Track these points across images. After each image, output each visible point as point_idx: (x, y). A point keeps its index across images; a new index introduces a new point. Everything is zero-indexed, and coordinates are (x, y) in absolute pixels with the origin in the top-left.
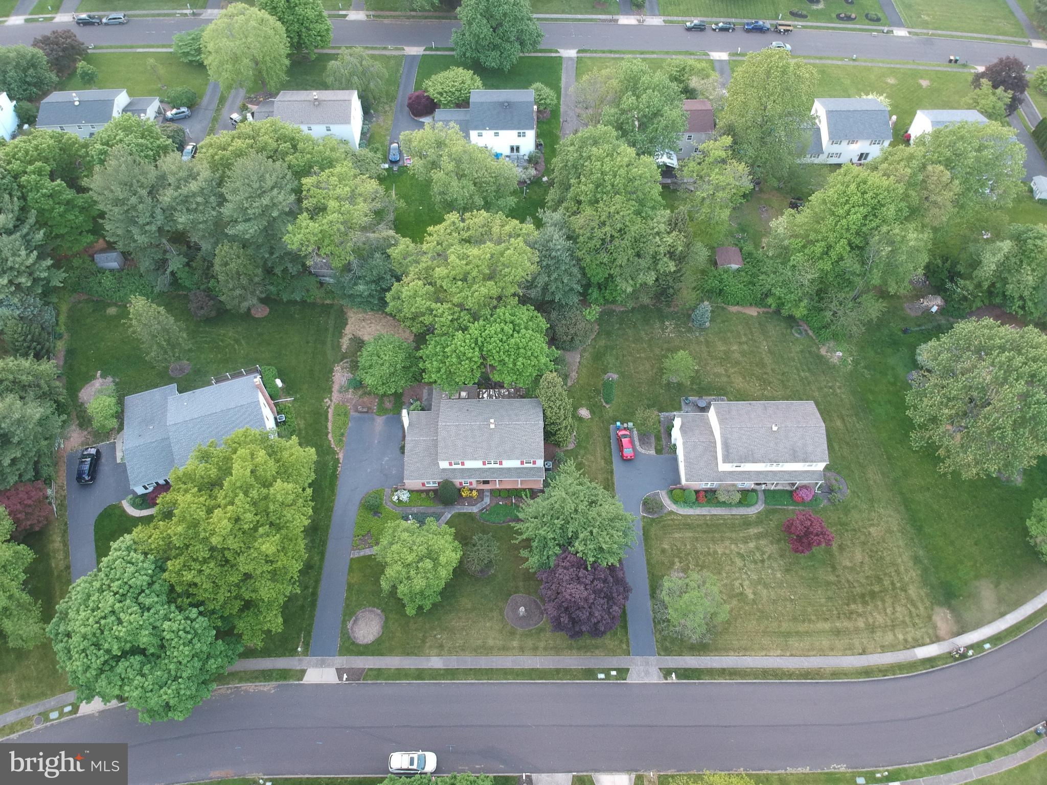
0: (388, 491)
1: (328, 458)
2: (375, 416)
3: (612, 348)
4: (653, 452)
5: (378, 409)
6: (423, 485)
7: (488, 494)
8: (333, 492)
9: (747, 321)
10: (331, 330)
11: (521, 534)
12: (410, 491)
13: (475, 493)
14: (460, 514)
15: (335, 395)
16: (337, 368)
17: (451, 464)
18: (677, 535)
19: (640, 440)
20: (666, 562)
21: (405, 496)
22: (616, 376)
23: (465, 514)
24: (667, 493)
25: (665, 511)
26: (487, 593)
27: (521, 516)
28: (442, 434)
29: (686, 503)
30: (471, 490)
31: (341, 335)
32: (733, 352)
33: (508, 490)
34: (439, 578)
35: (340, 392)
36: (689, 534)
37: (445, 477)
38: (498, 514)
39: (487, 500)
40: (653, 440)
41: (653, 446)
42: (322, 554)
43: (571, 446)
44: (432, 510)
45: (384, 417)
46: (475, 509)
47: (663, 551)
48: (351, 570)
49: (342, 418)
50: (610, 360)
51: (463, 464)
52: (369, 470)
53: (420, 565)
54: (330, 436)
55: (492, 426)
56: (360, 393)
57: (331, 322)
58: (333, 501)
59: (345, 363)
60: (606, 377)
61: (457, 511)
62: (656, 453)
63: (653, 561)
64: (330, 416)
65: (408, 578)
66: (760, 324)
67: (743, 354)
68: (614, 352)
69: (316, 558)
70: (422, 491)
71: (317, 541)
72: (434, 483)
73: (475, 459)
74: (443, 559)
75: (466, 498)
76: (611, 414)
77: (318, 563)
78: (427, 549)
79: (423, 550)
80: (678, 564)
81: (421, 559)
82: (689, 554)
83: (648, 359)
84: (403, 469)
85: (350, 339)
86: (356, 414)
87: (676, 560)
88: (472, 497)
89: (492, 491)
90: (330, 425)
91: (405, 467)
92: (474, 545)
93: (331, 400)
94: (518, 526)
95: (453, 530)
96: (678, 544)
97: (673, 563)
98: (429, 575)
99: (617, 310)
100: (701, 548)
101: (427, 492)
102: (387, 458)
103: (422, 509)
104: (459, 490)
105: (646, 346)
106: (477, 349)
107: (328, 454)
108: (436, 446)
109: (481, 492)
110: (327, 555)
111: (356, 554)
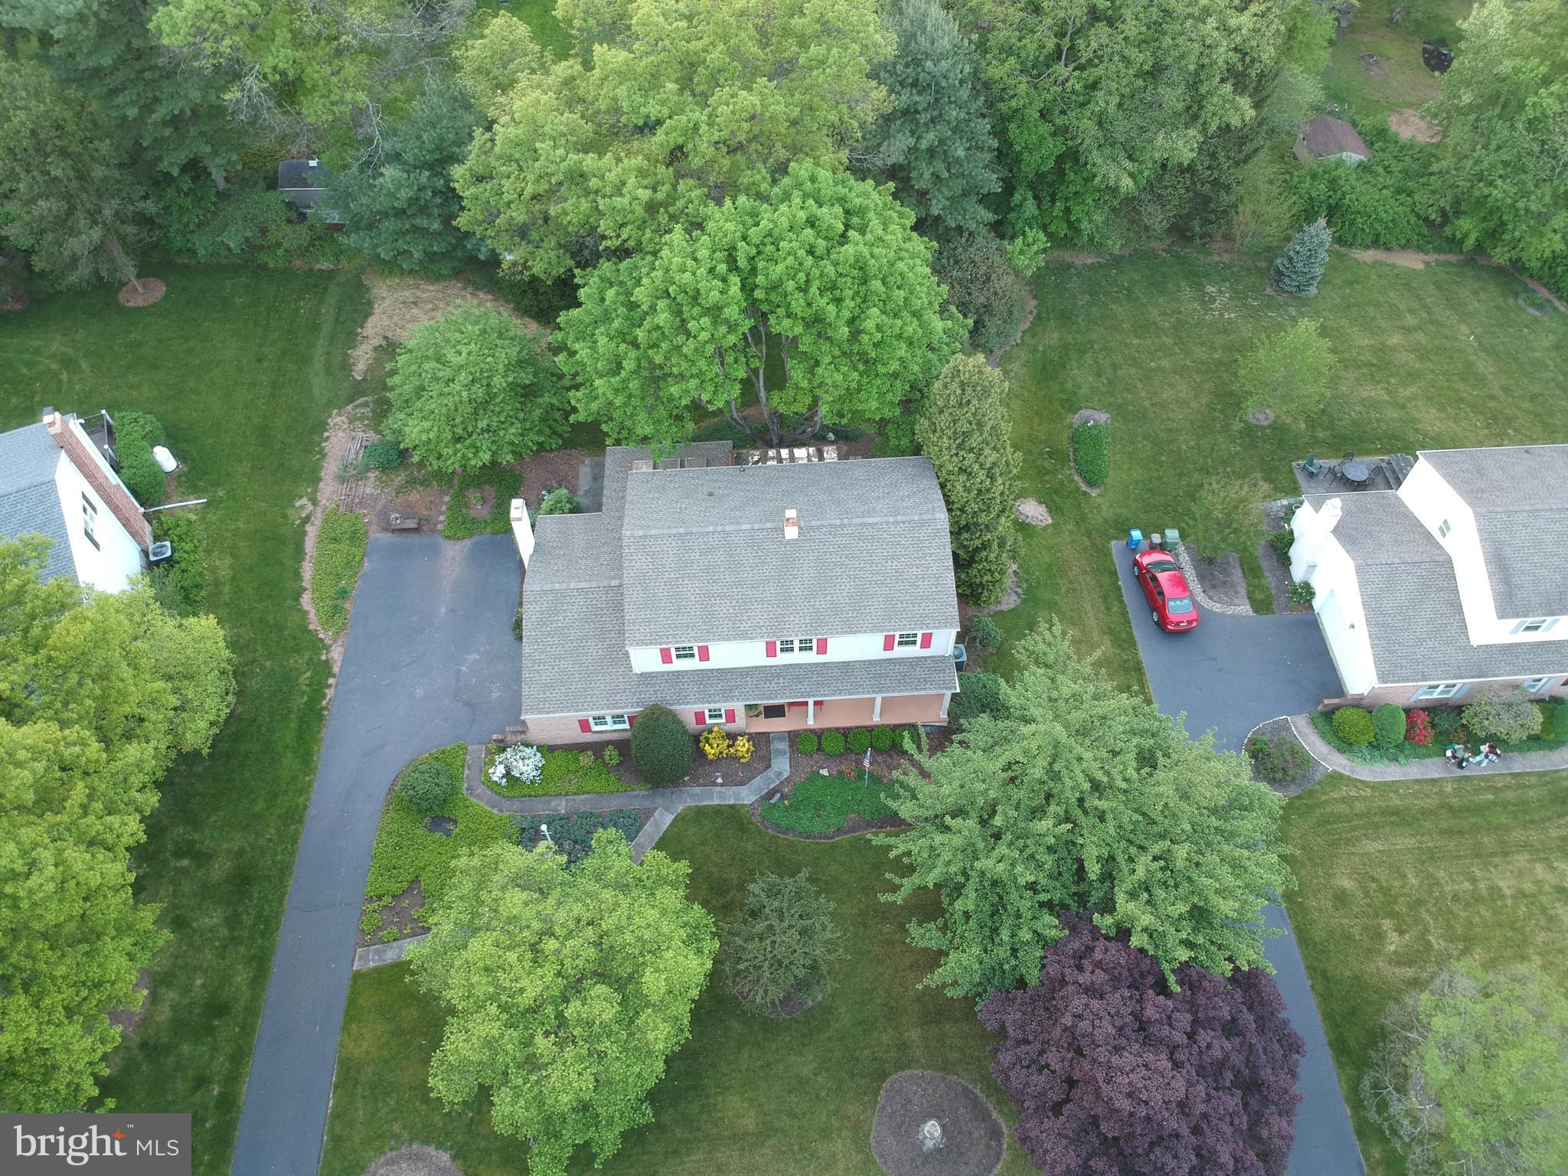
0: (477, 751)
1: (298, 661)
2: (441, 541)
3: (1082, 351)
4: (1245, 609)
5: (452, 520)
6: (584, 726)
7: (784, 746)
8: (306, 759)
9: (1406, 282)
10: (326, 328)
11: (911, 869)
12: (548, 750)
13: (743, 746)
14: (700, 814)
15: (329, 490)
16: (337, 419)
17: (666, 657)
18: (1371, 847)
19: (1202, 578)
20: (1356, 932)
21: (527, 765)
22: (1103, 417)
23: (717, 811)
24: (1313, 722)
25: (1318, 776)
26: (806, 1072)
27: (906, 810)
28: (635, 563)
29: (1377, 747)
30: (732, 737)
31: (352, 339)
32: (1394, 349)
33: (845, 732)
34: (644, 1052)
35: (342, 479)
36: (1405, 841)
37: (650, 698)
38: (819, 807)
39: (782, 766)
40: (1237, 574)
41: (1242, 590)
42: (261, 963)
43: (1009, 602)
44: (615, 804)
45: (467, 543)
46: (746, 796)
47: (1341, 899)
48: (353, 1014)
49: (344, 547)
50: (1081, 376)
51: (704, 655)
52: (420, 692)
53: (571, 1010)
54: (306, 601)
55: (791, 533)
56: (400, 479)
57: (328, 312)
58: (304, 790)
59: (362, 406)
60: (1076, 419)
61: (691, 803)
62: (1256, 610)
63: (1318, 934)
64: (310, 544)
65: (532, 1063)
66: (1438, 287)
67: (1422, 353)
68: (1089, 358)
69: (242, 977)
70: (582, 748)
71: (248, 920)
72: (618, 719)
73: (743, 636)
74: (653, 983)
75: (719, 759)
76: (1107, 513)
77: (245, 995)
78: (597, 944)
79: (580, 951)
80: (1394, 936)
81: (575, 987)
82: (1420, 902)
83: (1181, 371)
84: (519, 680)
85: (375, 349)
86: (388, 538)
87: (1387, 924)
88: (735, 758)
89: (793, 737)
90: (307, 570)
91: (526, 675)
92: (754, 914)
93: (315, 503)
94: (900, 846)
95: (683, 867)
96: (1382, 874)
97: (1379, 936)
98: (605, 1045)
99: (1078, 262)
100: (1451, 882)
101: (597, 748)
102: (474, 657)
103: (582, 803)
104: (696, 738)
105: (1169, 341)
106: (735, 280)
107: (298, 650)
108: (618, 607)
109: (760, 740)
110: (276, 966)
111: (369, 959)
